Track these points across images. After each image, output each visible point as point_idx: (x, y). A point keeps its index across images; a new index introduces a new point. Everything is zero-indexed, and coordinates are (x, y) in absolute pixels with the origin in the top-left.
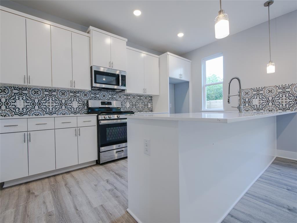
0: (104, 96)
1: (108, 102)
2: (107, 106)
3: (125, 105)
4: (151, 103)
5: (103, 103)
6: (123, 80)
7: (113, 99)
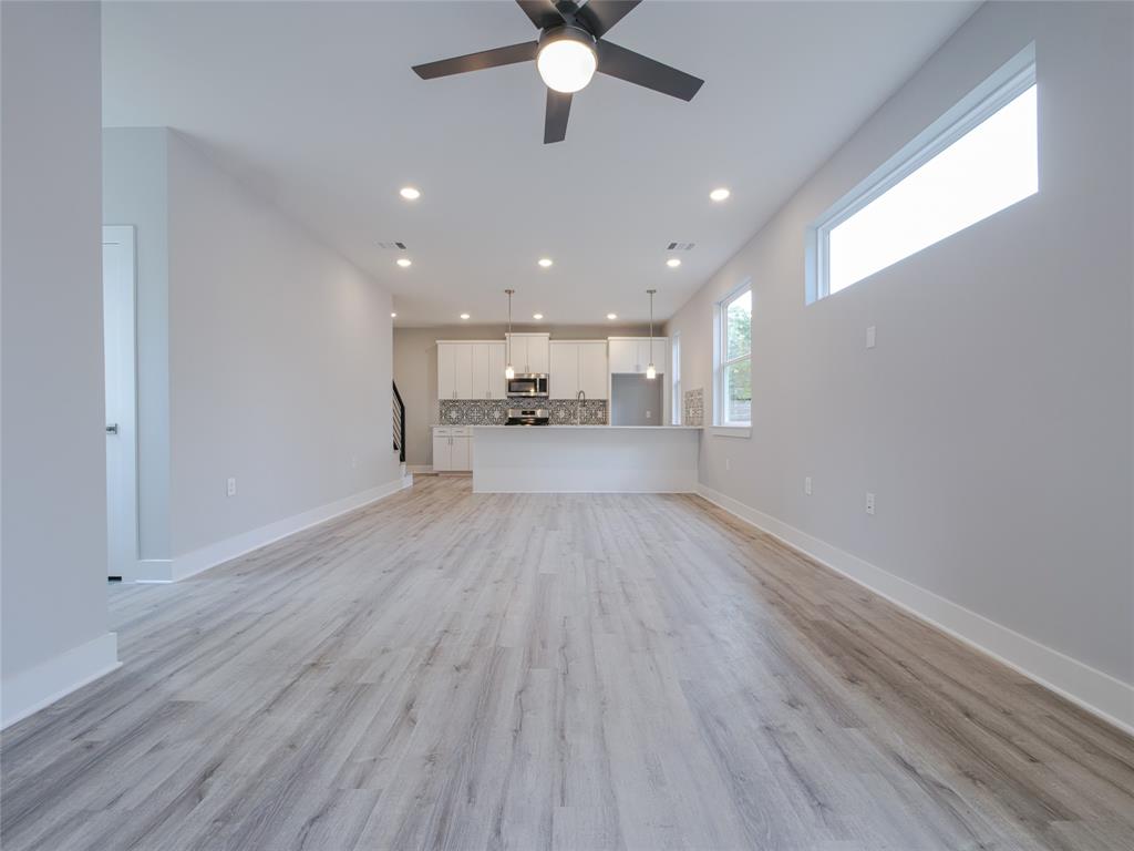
0: (530, 404)
1: (530, 412)
2: (529, 416)
3: (558, 414)
4: (604, 411)
5: (524, 413)
6: (543, 385)
7: (539, 407)
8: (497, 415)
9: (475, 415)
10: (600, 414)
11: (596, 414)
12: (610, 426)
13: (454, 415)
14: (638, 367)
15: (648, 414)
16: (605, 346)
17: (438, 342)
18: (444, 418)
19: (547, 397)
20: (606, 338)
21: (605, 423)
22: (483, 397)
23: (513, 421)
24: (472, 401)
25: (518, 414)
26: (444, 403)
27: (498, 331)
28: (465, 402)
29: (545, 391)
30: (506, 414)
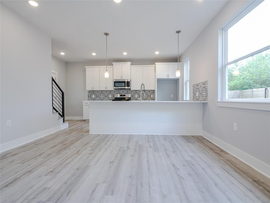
0: (123, 92)
1: (124, 95)
2: (123, 97)
3: (135, 96)
4: (154, 95)
5: (121, 95)
6: (128, 84)
7: (127, 93)
8: (110, 96)
9: (102, 96)
10: (152, 96)
11: (150, 96)
12: (156, 101)
13: (93, 96)
14: (168, 76)
15: (172, 96)
16: (154, 67)
17: (86, 67)
18: (90, 98)
19: (130, 89)
20: (155, 64)
21: (154, 100)
22: (104, 89)
23: (117, 99)
24: (100, 91)
25: (119, 96)
26: (89, 92)
27: (110, 62)
28: (98, 91)
29: (129, 86)
30: (114, 96)
